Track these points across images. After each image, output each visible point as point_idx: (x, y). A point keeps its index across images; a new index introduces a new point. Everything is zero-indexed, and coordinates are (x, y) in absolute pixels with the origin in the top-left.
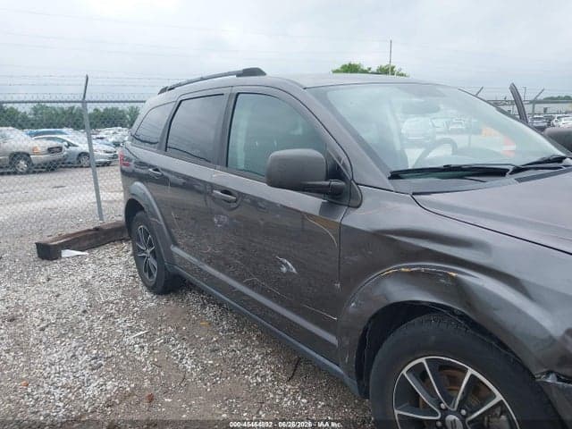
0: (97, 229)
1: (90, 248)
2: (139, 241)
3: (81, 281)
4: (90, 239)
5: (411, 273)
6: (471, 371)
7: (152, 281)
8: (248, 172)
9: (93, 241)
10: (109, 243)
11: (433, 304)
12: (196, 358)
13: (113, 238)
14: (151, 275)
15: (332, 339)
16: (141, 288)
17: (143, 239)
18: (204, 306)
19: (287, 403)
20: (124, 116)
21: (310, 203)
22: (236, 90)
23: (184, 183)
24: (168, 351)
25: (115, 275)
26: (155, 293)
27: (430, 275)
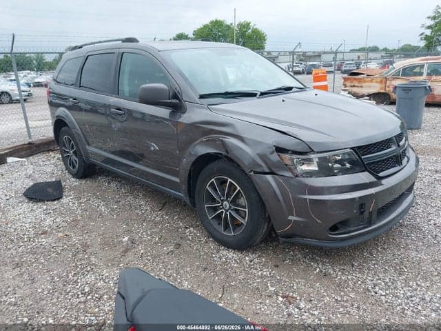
0: (30, 143)
1: (27, 156)
2: (64, 146)
3: (25, 175)
4: (26, 150)
5: (207, 141)
6: (229, 180)
7: (75, 170)
8: (131, 97)
9: (28, 151)
10: (40, 152)
11: (215, 153)
12: (107, 205)
13: (43, 150)
14: (74, 167)
15: (177, 180)
16: (67, 176)
17: (67, 145)
18: (109, 183)
19: (158, 219)
20: (32, 61)
21: (163, 112)
22: (122, 51)
23: (91, 109)
24: (90, 204)
25: (49, 170)
26: (77, 178)
27: (213, 140)
